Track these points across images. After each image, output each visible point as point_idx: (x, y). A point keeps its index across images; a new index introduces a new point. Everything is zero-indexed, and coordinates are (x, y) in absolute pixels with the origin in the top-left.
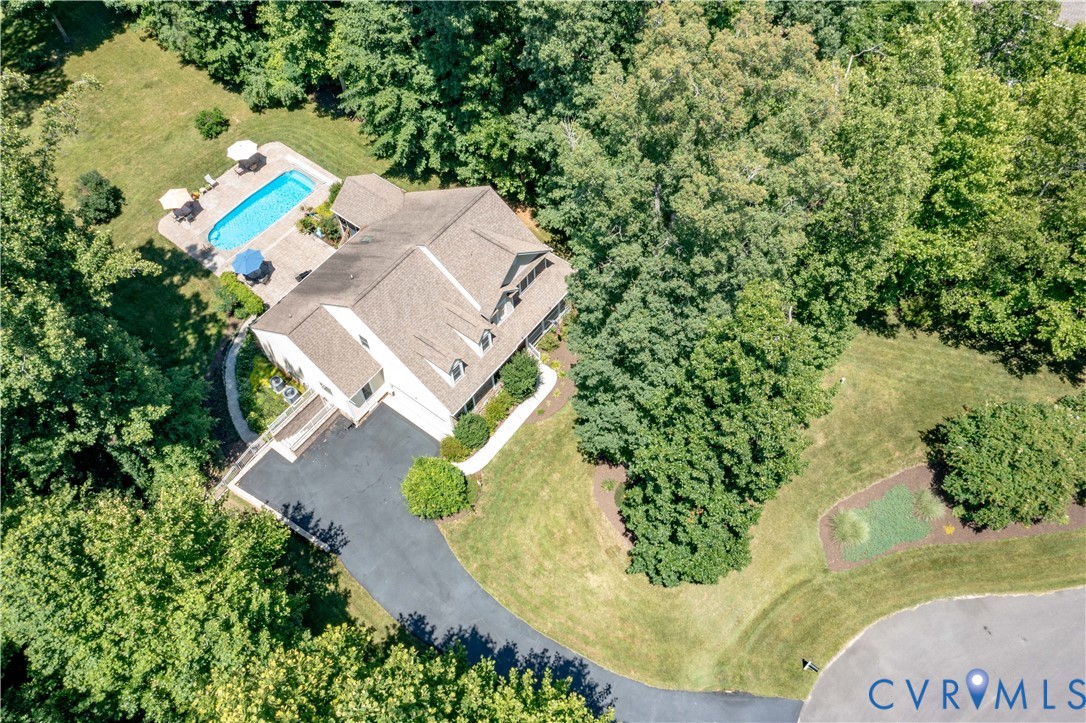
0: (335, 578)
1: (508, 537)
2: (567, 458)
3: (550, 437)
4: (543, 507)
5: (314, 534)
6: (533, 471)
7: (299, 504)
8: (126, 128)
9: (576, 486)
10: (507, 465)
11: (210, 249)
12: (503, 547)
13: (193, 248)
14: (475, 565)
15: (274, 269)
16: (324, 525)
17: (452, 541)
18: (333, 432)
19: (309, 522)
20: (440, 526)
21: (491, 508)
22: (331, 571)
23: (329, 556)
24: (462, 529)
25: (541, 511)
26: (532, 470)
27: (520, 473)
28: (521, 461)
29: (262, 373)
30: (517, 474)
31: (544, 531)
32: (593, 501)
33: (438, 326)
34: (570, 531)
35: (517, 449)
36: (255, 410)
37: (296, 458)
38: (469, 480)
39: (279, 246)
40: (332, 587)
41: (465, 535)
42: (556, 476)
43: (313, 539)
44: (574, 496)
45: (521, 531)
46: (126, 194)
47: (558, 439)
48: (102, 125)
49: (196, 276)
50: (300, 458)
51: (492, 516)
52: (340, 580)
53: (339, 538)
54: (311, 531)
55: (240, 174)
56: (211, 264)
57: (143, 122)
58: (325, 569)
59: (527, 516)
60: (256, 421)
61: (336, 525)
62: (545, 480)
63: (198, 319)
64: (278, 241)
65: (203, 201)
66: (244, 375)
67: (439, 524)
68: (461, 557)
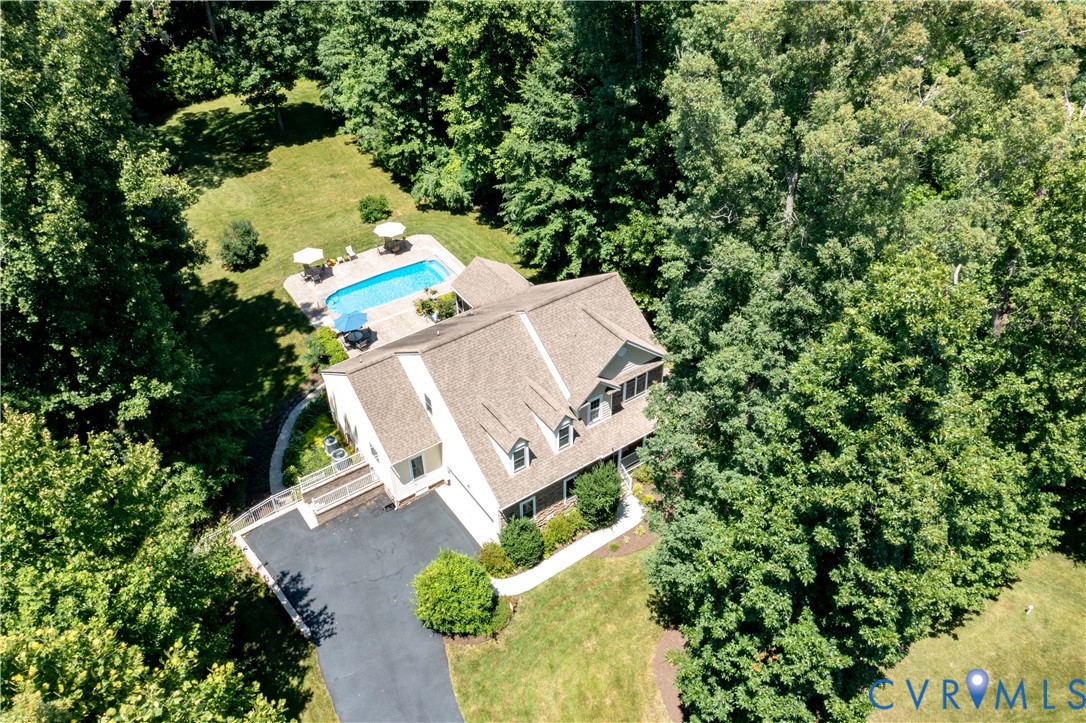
0: (302, 673)
1: (526, 685)
2: (631, 610)
3: (616, 579)
4: (583, 662)
5: (300, 614)
6: (583, 614)
7: (299, 575)
8: (298, 203)
9: (633, 647)
10: (553, 597)
11: (322, 310)
12: (515, 696)
13: (308, 305)
14: (473, 708)
15: (377, 339)
16: (315, 608)
17: (456, 669)
18: (368, 509)
19: (301, 599)
20: (447, 646)
21: (518, 642)
22: (301, 663)
23: (307, 645)
24: (474, 658)
25: (578, 664)
26: (583, 612)
27: (566, 610)
28: (572, 598)
29: (320, 432)
30: (562, 611)
31: (574, 691)
32: (650, 674)
33: (514, 403)
34: (608, 702)
35: (572, 582)
36: (296, 466)
37: (317, 525)
38: (501, 601)
39: (392, 321)
40: (295, 682)
41: (475, 666)
42: (610, 628)
43: (296, 619)
44: (626, 658)
45: (545, 682)
46: (271, 252)
47: (627, 584)
48: (278, 197)
49: (299, 330)
50: (322, 526)
51: (515, 653)
52: (306, 677)
53: (326, 627)
54: (299, 609)
55: (381, 254)
56: (318, 322)
57: (315, 201)
58: (297, 658)
59: (559, 666)
60: (292, 475)
61: (329, 611)
62: (595, 629)
63: (283, 368)
64: (391, 317)
65: (336, 269)
66: (302, 429)
67: (447, 643)
68: (459, 691)
